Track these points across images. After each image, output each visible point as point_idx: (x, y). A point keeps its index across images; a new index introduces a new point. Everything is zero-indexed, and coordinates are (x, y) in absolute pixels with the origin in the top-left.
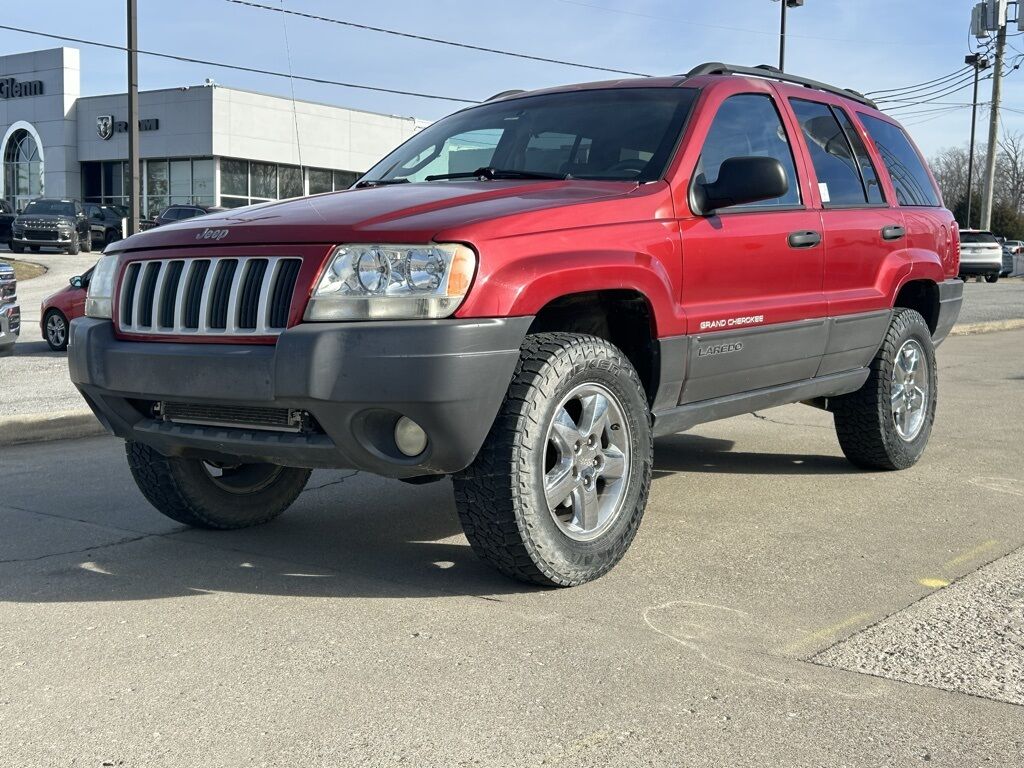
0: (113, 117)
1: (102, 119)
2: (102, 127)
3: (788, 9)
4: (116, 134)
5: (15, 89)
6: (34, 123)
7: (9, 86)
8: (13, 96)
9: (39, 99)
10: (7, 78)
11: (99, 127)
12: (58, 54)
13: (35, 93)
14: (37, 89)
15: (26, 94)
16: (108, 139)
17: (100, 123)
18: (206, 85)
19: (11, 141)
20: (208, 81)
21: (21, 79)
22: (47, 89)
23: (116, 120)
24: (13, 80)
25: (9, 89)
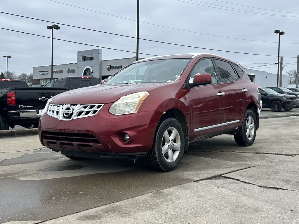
1: (108, 66)
2: (108, 67)
3: (280, 35)
4: (111, 69)
6: (91, 67)
7: (85, 58)
9: (92, 61)
10: (85, 56)
14: (92, 59)
15: (89, 60)
16: (109, 70)
17: (107, 66)
18: (134, 57)
19: (85, 71)
21: (88, 56)
22: (94, 59)
23: (111, 66)
25: (85, 59)
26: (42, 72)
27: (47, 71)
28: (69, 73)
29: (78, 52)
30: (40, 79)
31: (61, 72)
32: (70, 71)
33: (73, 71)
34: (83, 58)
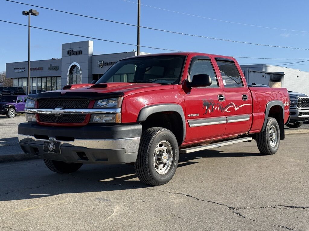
0: (103, 61)
1: (100, 62)
2: (100, 64)
4: (104, 66)
5: (73, 53)
6: (79, 63)
8: (72, 55)
9: (80, 56)
10: (71, 49)
11: (99, 64)
12: (87, 42)
13: (80, 54)
14: (80, 53)
15: (76, 54)
17: (99, 63)
18: (133, 51)
19: (71, 68)
20: (134, 50)
21: (75, 50)
22: (83, 53)
23: (104, 62)
24: (72, 50)
25: (71, 53)
26: (16, 69)
27: (23, 68)
28: (52, 71)
29: (62, 44)
30: (14, 78)
31: (42, 69)
32: (52, 68)
33: (56, 68)
34: (69, 52)
